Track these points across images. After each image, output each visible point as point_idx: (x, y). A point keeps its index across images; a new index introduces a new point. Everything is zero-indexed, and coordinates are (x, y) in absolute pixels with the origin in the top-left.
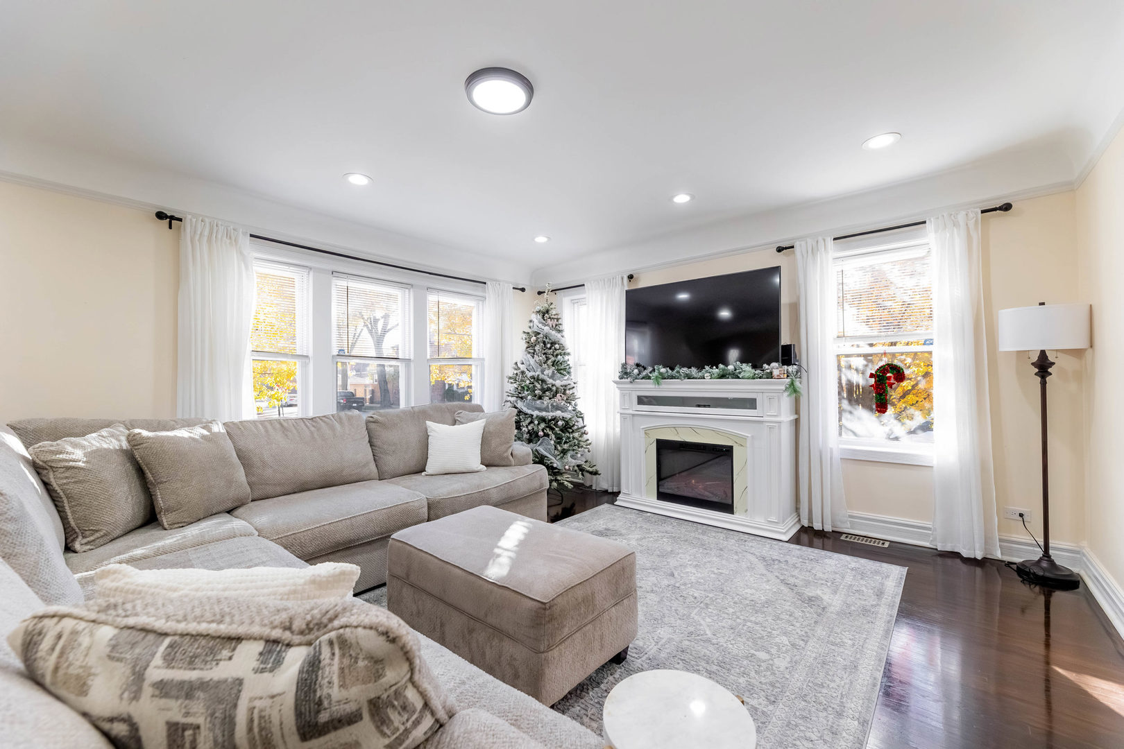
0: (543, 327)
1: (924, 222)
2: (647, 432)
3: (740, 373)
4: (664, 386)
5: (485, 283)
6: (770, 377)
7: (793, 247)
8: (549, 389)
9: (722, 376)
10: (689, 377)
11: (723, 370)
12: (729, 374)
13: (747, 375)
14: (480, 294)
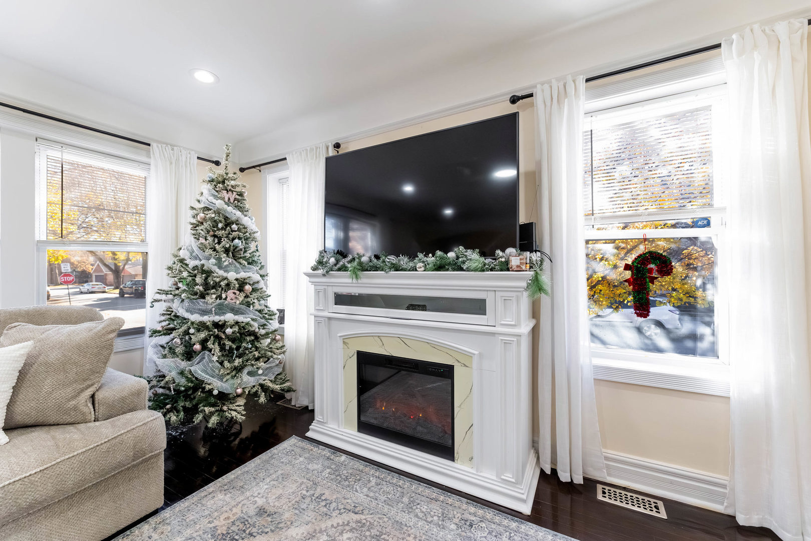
0: (214, 201)
1: (718, 46)
2: (345, 340)
3: (464, 262)
4: (364, 280)
5: (149, 145)
6: (505, 268)
7: (531, 95)
8: (216, 286)
9: (440, 267)
10: (397, 268)
11: (442, 258)
12: (449, 264)
13: (474, 265)
14: (144, 159)
